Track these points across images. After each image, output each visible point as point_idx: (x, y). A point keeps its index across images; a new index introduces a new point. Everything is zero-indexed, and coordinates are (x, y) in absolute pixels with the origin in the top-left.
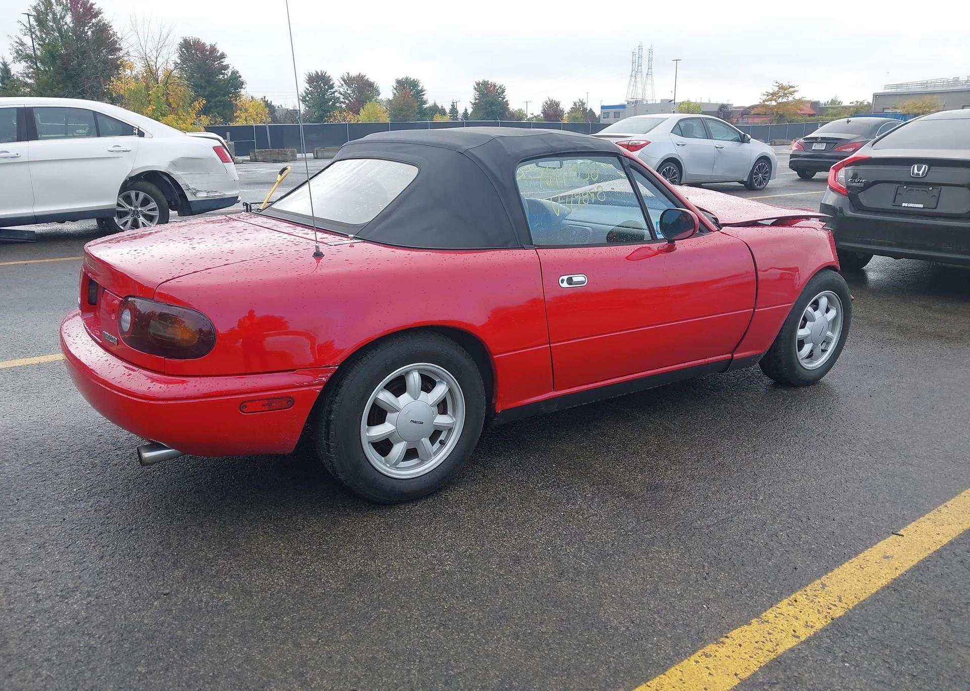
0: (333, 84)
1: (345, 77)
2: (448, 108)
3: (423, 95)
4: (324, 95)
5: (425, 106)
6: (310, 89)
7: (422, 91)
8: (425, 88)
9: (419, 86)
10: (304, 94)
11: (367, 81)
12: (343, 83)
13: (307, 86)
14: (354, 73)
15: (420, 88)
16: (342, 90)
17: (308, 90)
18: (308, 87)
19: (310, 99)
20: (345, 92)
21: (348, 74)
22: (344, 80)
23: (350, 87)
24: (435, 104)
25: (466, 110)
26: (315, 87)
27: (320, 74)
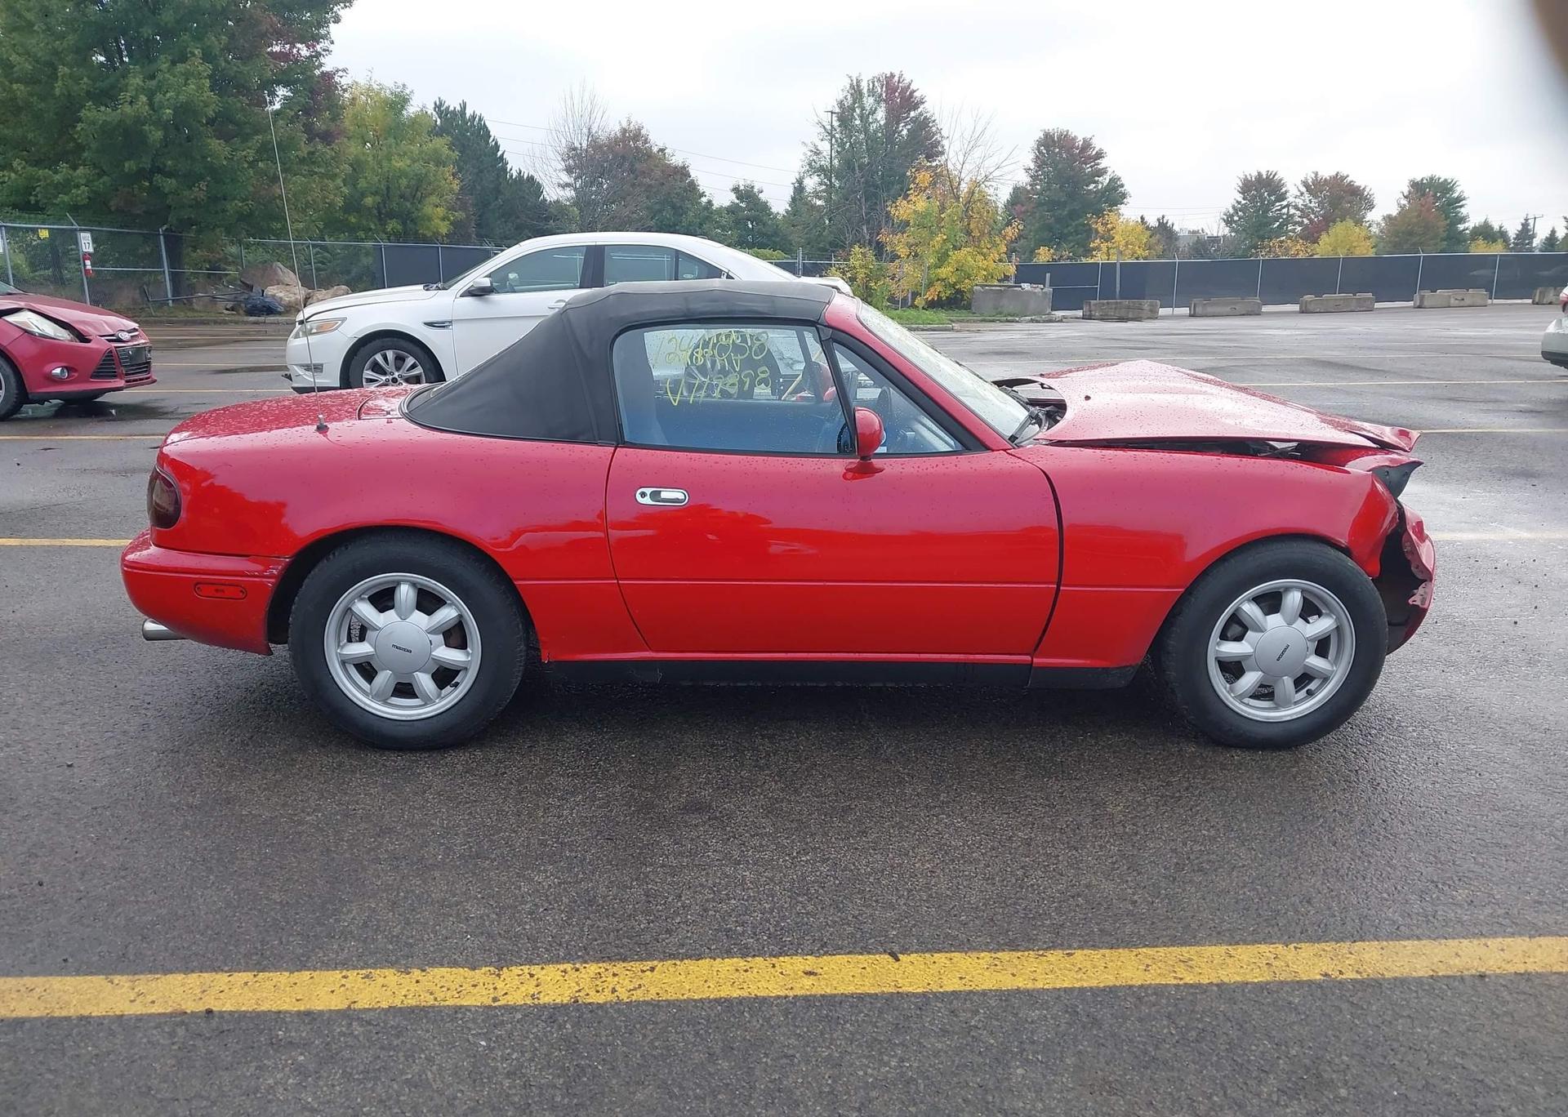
0: (1286, 192)
1: (1310, 181)
2: (1512, 230)
3: (1461, 207)
4: (1266, 211)
5: (1461, 227)
6: (1243, 202)
7: (1459, 199)
8: (1465, 195)
9: (1454, 192)
10: (1231, 211)
11: (1350, 184)
12: (1304, 189)
13: (1239, 197)
14: (1326, 173)
15: (1455, 195)
16: (1300, 202)
17: (1239, 203)
18: (1240, 199)
19: (1240, 218)
20: (1305, 206)
21: (1316, 174)
22: (1305, 184)
23: (1315, 197)
24: (1486, 222)
25: (1553, 232)
26: (1253, 200)
27: (1265, 177)
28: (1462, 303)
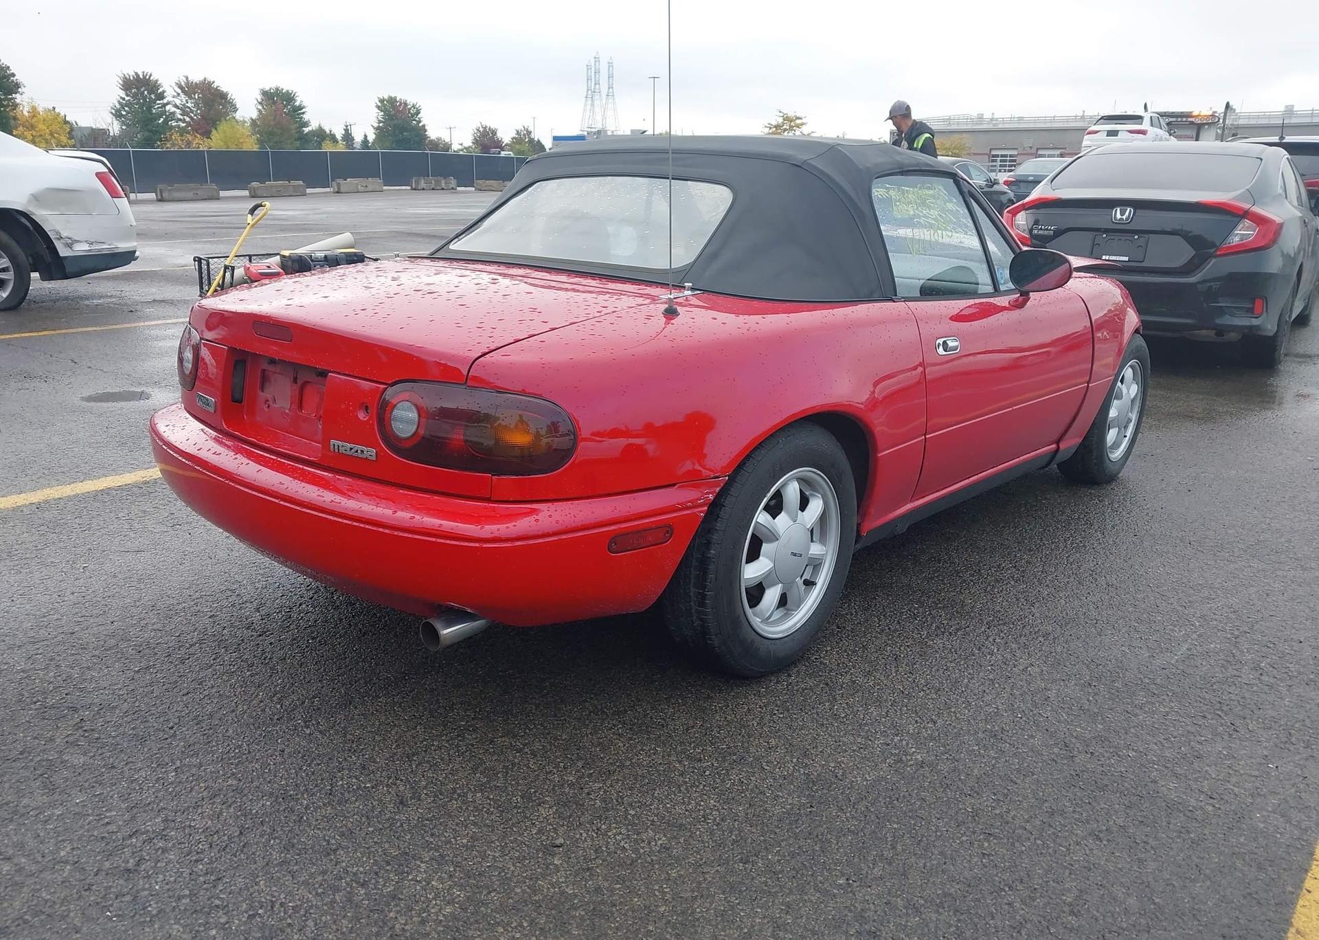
0: (164, 92)
1: (183, 83)
2: (339, 134)
3: (303, 113)
4: (150, 108)
5: (306, 130)
6: (127, 98)
7: (301, 108)
8: (304, 104)
9: (295, 101)
10: (118, 106)
11: (216, 89)
12: (179, 91)
13: (123, 94)
14: (196, 78)
15: (297, 104)
16: (178, 102)
17: (124, 99)
18: (124, 96)
19: (128, 113)
20: (184, 105)
21: (187, 78)
22: (180, 87)
23: (190, 98)
24: (320, 127)
25: (366, 136)
26: (135, 96)
27: (141, 77)
28: (366, 189)
